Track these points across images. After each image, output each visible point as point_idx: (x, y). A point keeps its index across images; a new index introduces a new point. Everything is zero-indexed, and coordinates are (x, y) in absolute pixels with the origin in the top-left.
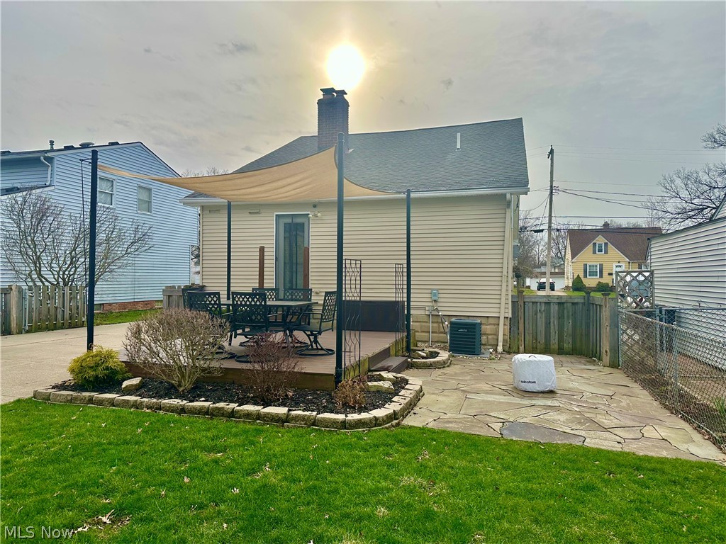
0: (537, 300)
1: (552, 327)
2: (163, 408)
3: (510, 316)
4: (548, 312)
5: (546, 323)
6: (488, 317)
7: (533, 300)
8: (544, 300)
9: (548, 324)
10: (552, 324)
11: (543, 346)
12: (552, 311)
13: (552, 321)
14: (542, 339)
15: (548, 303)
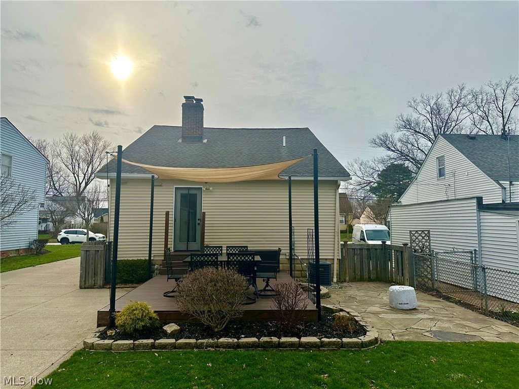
0: (354, 247)
1: (364, 264)
2: (221, 346)
3: (340, 258)
4: (361, 254)
5: (360, 262)
6: (326, 259)
7: (353, 247)
8: (359, 247)
9: (362, 262)
10: (364, 262)
11: (359, 277)
12: (364, 254)
13: (364, 260)
14: (358, 272)
15: (361, 249)
